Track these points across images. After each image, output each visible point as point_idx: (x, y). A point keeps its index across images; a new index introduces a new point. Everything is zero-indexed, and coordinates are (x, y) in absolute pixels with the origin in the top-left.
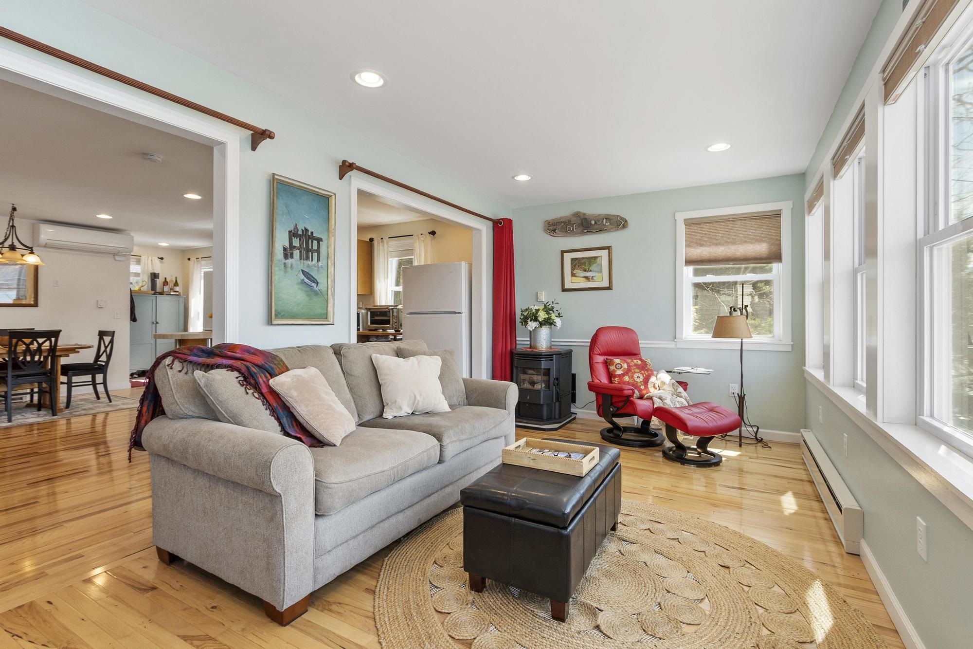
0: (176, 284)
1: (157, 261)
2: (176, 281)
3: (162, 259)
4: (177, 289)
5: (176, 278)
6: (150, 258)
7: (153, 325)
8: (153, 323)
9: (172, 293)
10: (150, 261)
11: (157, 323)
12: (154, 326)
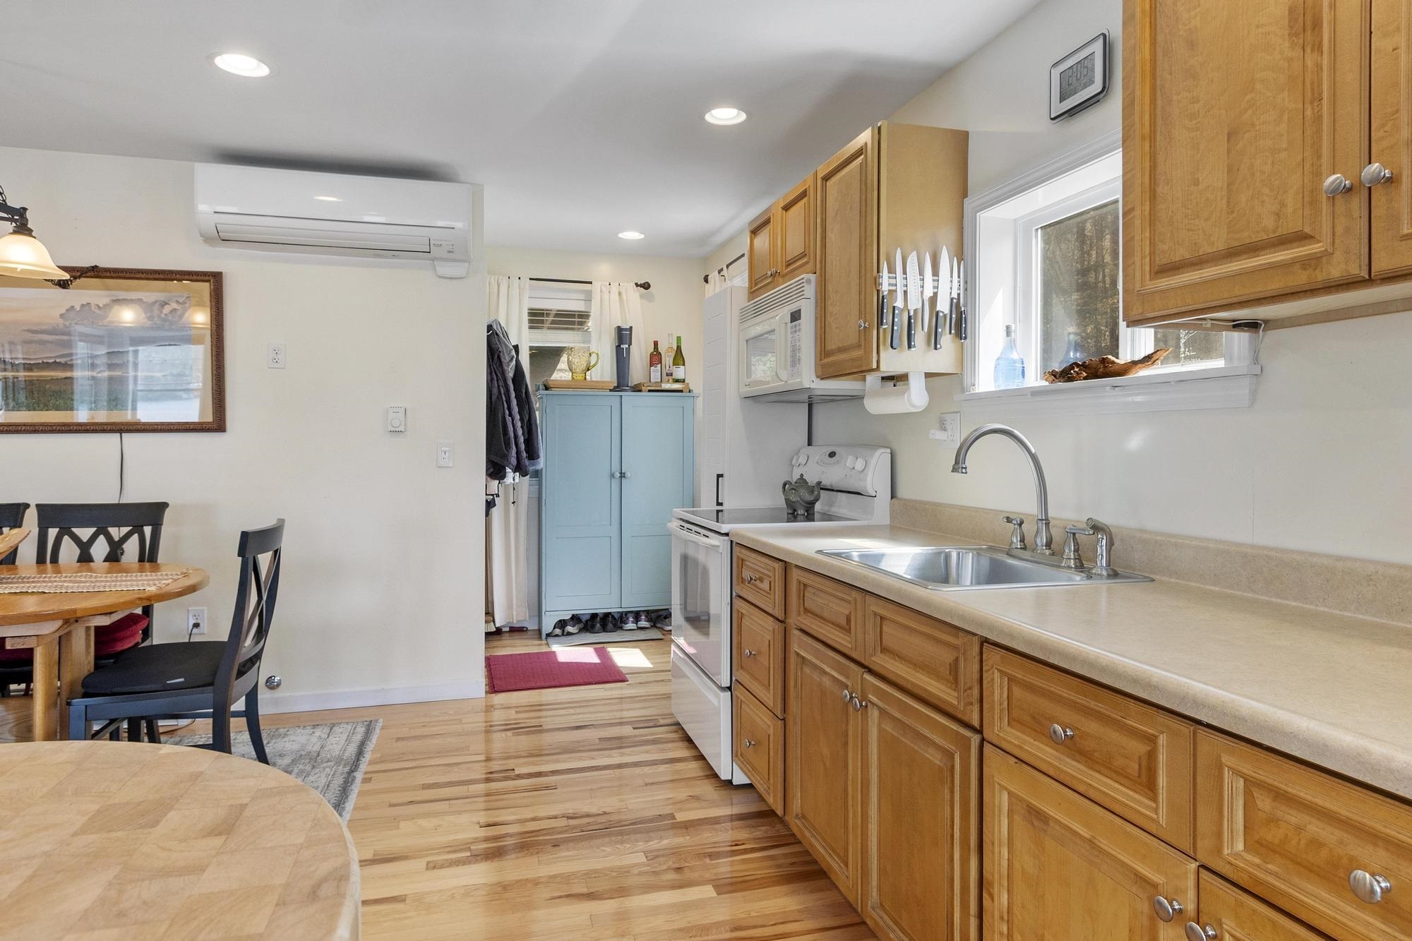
0: (679, 358)
1: (634, 294)
2: (679, 348)
3: (646, 286)
4: (679, 372)
5: (679, 339)
6: (615, 288)
7: (613, 480)
8: (612, 476)
9: (666, 386)
10: (615, 296)
11: (622, 475)
12: (615, 483)
